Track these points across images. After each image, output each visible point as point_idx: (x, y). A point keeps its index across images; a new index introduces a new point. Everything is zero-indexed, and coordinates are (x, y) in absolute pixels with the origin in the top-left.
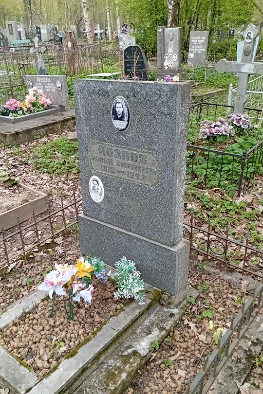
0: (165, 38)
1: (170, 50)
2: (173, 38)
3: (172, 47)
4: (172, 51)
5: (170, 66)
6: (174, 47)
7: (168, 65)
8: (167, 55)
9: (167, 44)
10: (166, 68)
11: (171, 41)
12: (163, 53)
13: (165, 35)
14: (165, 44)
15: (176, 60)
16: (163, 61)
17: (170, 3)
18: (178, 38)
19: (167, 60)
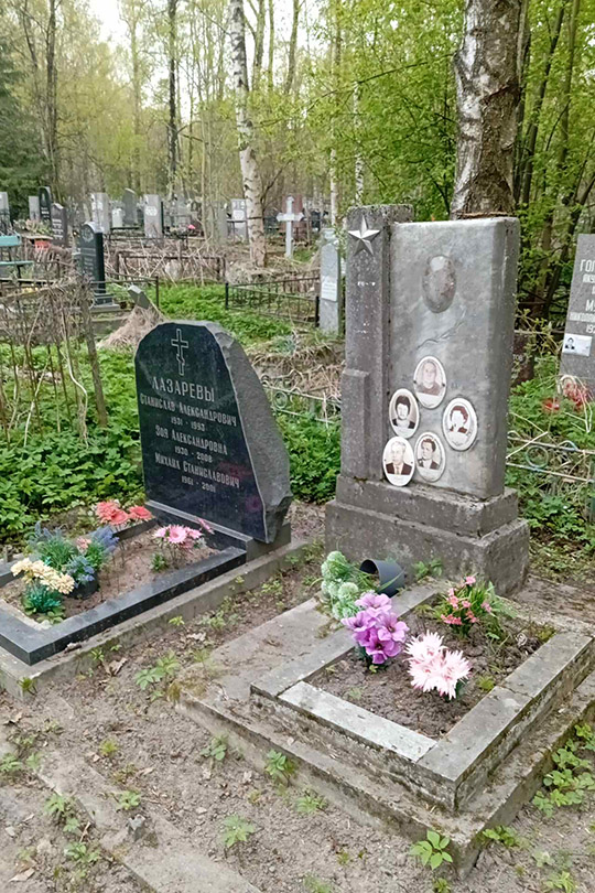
0: (398, 285)
1: (429, 368)
2: (448, 295)
3: (443, 348)
4: (441, 378)
5: (426, 472)
6: (455, 355)
7: (410, 460)
8: (403, 400)
9: (408, 327)
10: (398, 480)
11: (438, 308)
12: (378, 384)
13: (397, 267)
14: (397, 324)
15: (464, 441)
16: (377, 435)
17: (470, 88)
18: (485, 298)
19: (402, 429)
